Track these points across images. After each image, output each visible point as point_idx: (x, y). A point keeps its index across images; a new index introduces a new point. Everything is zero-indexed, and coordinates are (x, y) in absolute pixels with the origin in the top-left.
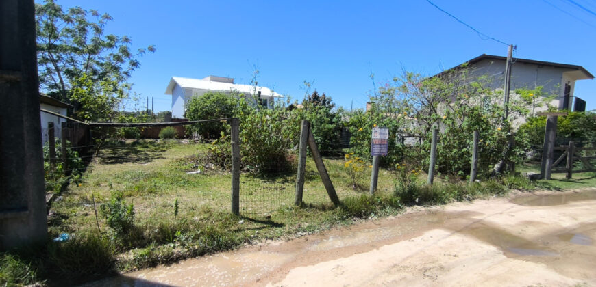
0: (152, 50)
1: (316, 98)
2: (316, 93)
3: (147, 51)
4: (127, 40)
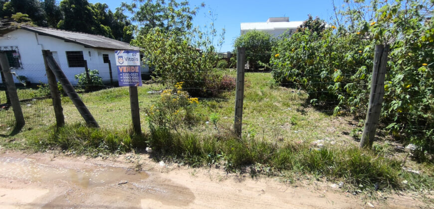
0: (203, 5)
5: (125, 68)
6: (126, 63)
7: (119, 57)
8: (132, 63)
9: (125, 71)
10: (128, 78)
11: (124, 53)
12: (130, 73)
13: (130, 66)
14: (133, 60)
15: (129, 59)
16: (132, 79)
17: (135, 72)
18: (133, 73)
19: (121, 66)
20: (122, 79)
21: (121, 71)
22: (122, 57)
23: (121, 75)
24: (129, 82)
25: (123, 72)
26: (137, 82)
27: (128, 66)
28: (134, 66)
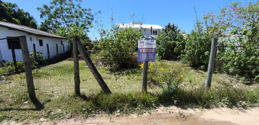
0: (100, 12)
1: (169, 26)
2: (169, 24)
3: (98, 13)
4: (90, 10)
5: (144, 50)
6: (145, 46)
7: (141, 42)
8: (150, 47)
9: (144, 51)
10: (146, 56)
11: (145, 39)
12: (147, 53)
13: (148, 48)
14: (151, 44)
15: (148, 44)
16: (148, 57)
17: (151, 53)
18: (150, 53)
19: (141, 49)
20: (140, 57)
21: (141, 52)
22: (143, 42)
23: (141, 54)
24: (146, 59)
25: (142, 52)
26: (152, 59)
27: (146, 48)
28: (151, 49)
